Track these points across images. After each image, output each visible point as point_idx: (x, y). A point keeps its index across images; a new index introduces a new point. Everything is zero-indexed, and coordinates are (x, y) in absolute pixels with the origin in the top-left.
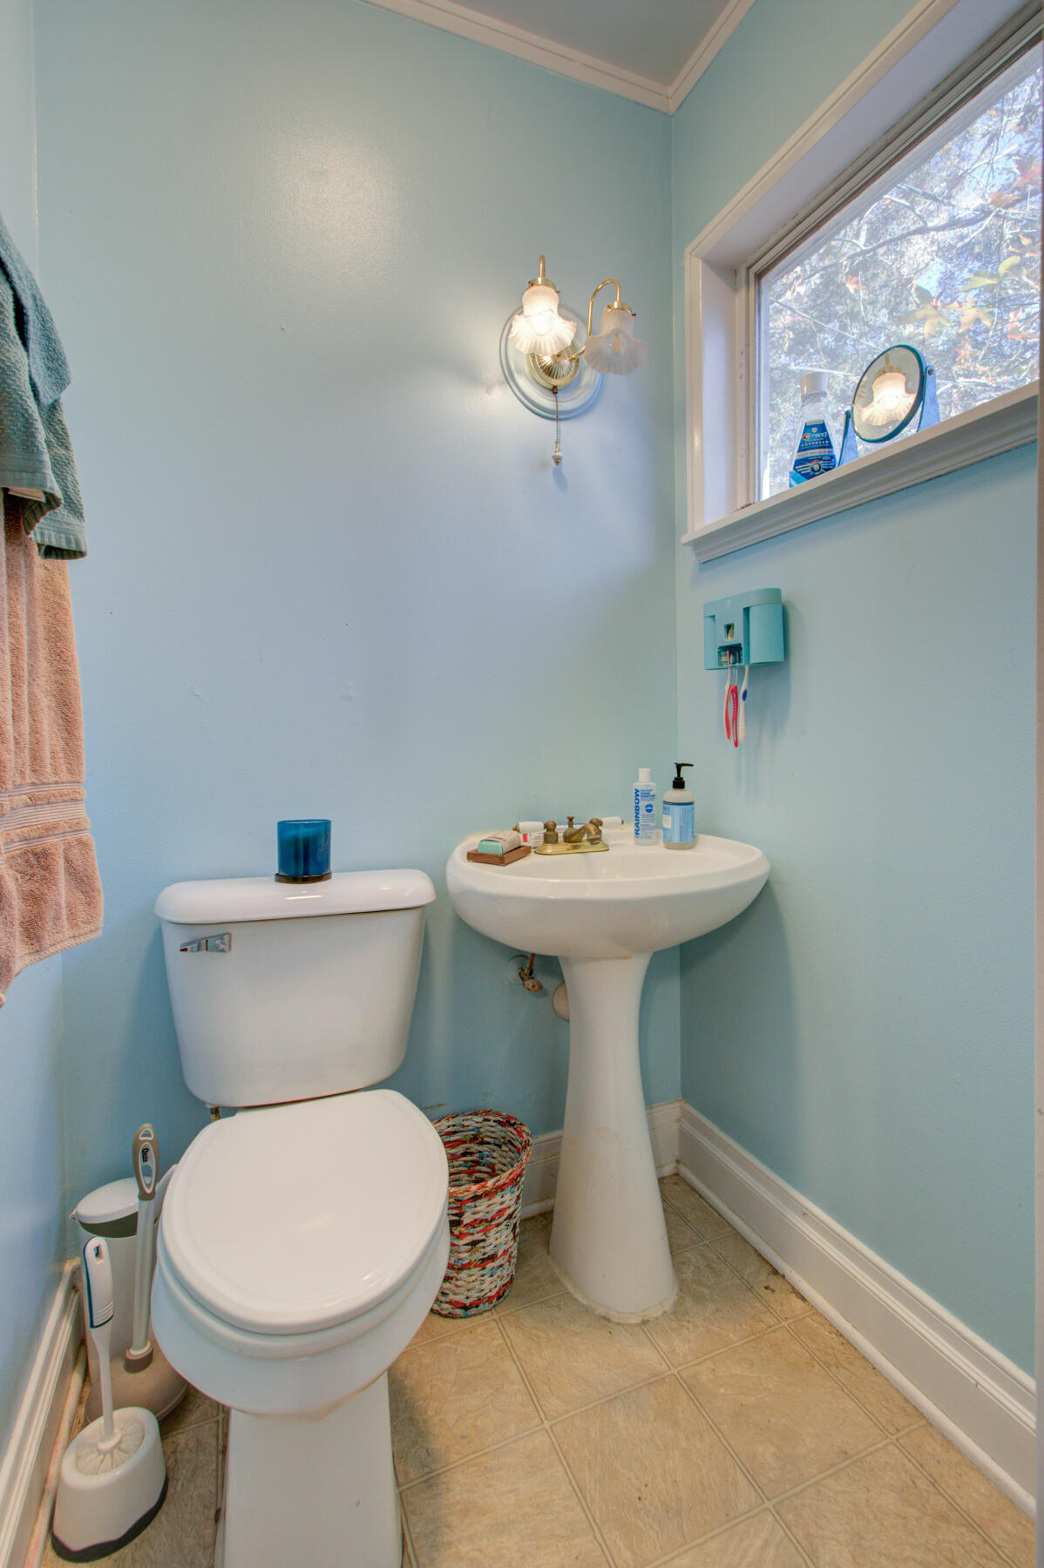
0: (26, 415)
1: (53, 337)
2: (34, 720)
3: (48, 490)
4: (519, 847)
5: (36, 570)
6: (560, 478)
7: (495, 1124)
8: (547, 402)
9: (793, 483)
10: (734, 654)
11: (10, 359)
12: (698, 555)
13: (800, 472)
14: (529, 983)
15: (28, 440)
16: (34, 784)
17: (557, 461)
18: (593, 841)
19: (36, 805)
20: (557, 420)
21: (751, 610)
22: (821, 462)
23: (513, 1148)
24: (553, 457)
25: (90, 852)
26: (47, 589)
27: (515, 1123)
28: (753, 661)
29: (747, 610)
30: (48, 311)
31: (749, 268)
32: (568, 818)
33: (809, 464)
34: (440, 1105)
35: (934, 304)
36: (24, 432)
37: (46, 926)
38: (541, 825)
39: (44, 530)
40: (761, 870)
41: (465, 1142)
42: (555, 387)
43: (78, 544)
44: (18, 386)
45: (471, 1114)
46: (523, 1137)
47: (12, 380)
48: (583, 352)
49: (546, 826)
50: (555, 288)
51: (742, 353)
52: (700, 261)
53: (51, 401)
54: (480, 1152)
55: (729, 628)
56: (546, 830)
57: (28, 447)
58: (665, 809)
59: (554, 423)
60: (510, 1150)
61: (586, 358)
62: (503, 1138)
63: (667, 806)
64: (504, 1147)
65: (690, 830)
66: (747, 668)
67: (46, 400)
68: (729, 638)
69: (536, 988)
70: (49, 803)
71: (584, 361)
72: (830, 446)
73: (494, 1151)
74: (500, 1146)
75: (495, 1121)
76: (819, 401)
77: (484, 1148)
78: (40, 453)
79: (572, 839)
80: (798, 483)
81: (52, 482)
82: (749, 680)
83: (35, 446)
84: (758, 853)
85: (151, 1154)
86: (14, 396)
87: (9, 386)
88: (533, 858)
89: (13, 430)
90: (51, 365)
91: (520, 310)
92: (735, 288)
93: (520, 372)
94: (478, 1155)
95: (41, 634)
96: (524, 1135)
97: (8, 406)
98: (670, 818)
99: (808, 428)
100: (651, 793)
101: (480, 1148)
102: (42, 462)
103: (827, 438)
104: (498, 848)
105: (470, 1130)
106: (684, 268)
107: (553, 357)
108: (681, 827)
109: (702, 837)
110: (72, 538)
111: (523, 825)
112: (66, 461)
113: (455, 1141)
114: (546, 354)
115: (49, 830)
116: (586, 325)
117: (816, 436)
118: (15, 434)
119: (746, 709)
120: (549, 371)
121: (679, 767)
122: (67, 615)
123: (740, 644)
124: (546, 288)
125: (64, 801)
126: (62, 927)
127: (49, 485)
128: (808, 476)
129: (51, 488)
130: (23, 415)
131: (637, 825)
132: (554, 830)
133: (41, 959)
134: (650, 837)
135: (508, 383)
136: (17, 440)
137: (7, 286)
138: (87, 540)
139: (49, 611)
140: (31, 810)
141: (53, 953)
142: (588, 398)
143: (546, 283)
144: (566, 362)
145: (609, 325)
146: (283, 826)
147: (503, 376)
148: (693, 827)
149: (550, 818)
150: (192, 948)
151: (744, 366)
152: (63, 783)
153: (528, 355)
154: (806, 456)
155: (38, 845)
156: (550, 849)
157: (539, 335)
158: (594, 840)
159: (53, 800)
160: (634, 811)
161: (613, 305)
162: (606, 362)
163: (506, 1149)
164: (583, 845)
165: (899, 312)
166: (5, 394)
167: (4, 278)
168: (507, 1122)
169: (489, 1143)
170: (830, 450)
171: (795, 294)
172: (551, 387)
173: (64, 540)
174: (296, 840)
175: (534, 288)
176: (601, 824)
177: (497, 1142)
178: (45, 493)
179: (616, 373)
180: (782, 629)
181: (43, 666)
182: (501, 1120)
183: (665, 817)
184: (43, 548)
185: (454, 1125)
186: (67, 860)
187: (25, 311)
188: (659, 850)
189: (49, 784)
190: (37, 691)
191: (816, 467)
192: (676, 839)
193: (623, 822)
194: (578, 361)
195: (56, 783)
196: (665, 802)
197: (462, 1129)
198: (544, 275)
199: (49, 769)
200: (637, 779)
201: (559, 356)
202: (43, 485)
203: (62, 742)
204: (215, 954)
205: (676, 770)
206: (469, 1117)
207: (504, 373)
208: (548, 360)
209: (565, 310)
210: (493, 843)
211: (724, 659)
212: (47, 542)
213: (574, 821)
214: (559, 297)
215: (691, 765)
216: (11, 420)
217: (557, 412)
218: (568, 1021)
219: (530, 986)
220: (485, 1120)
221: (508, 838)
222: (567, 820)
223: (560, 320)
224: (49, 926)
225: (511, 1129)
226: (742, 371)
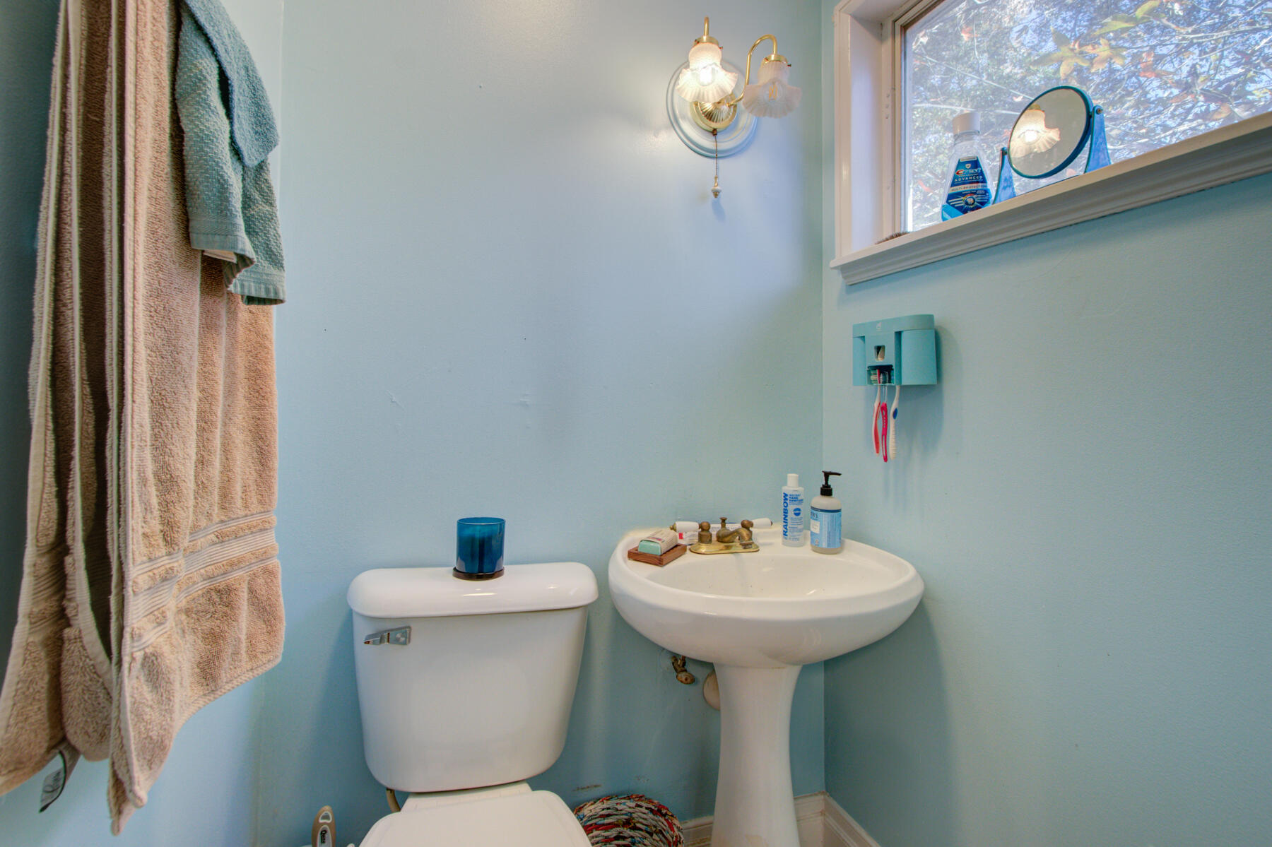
0: (221, 181)
1: (263, 104)
2: (227, 459)
3: (238, 252)
4: (677, 546)
5: (240, 315)
6: (718, 211)
7: (646, 811)
8: (707, 142)
9: (946, 216)
10: (883, 373)
11: (209, 128)
12: (845, 278)
13: (953, 206)
14: (683, 676)
15: (221, 205)
16: (222, 521)
17: (716, 194)
18: (745, 546)
19: (223, 542)
20: (716, 158)
21: (903, 335)
22: (975, 196)
23: (663, 839)
24: (712, 190)
25: (274, 579)
26: (250, 331)
27: (666, 814)
28: (905, 382)
29: (899, 334)
30: (260, 80)
31: (895, 21)
32: (721, 519)
33: (962, 198)
34: (595, 786)
35: (1071, 47)
36: (219, 197)
37: (223, 664)
38: (696, 525)
39: (240, 283)
40: (915, 592)
41: (617, 826)
42: (715, 130)
43: (276, 293)
44: (215, 153)
45: (624, 798)
46: (674, 832)
47: (210, 148)
48: (741, 99)
49: (701, 527)
50: (718, 45)
51: (888, 97)
52: (849, 17)
53: (256, 163)
54: (632, 837)
55: (879, 349)
56: (700, 530)
57: (222, 212)
58: (813, 514)
59: (714, 161)
60: (661, 840)
61: (744, 104)
62: (655, 826)
63: (815, 512)
64: (655, 836)
65: (837, 537)
66: (898, 388)
67: (251, 160)
68: (879, 358)
69: (689, 680)
70: (236, 537)
71: (741, 105)
72: (984, 181)
73: (645, 838)
74: (651, 834)
75: (647, 808)
76: (971, 139)
77: (636, 834)
78: (232, 216)
79: (725, 539)
80: (952, 217)
81: (244, 243)
82: (900, 399)
83: (229, 210)
84: (912, 571)
85: (329, 836)
86: (210, 163)
87: (207, 153)
88: (688, 558)
89: (208, 195)
90: (259, 129)
91: (686, 65)
92: (881, 38)
93: (684, 117)
94: (630, 839)
95: (241, 373)
96: (675, 829)
97: (204, 173)
98: (818, 524)
99: (961, 164)
100: (800, 498)
101: (632, 833)
102: (234, 225)
103: (982, 173)
104: (657, 548)
105: (622, 815)
106: (833, 23)
107: (714, 104)
108: (829, 533)
109: (848, 542)
110: (271, 287)
111: (679, 525)
112: (270, 217)
113: (609, 824)
114: (708, 102)
115: (234, 565)
116: (745, 76)
117: (971, 171)
118: (210, 199)
119: (896, 426)
120: (710, 116)
121: (827, 475)
122: (268, 353)
123: (891, 366)
124: (710, 45)
125: (252, 533)
126: (240, 661)
127: (240, 246)
128: (964, 211)
129: (242, 250)
130: (219, 180)
131: (785, 527)
132: (708, 530)
133: (215, 698)
134: (798, 539)
135: (674, 127)
136: (212, 205)
137: (213, 59)
138: (285, 288)
139: (251, 351)
140: (218, 547)
141: (229, 690)
142: (744, 138)
143: (711, 40)
144: (725, 108)
145: (766, 74)
146: (463, 524)
147: (669, 123)
148: (840, 534)
149: (704, 519)
150: (374, 641)
151: (890, 107)
152: (252, 515)
153: (691, 103)
154: (959, 191)
155: (221, 582)
156: (704, 548)
157: (703, 86)
158: (748, 545)
159: (241, 534)
160: (783, 514)
161: (770, 57)
162: (762, 107)
163: (658, 839)
164: (735, 545)
165: (1000, 55)
166: (202, 161)
167: (210, 52)
168: (658, 811)
169: (640, 829)
170: (984, 184)
171: (919, 43)
172: (712, 130)
173: (263, 290)
174: (472, 539)
175: (698, 46)
176: (752, 525)
177: (649, 829)
178: (236, 254)
179: (771, 116)
180: (935, 354)
181: (241, 402)
182: (653, 807)
183: (812, 522)
184: (245, 297)
185: (608, 809)
186: (251, 591)
187: (229, 82)
188: (805, 552)
189: (238, 518)
190: (233, 429)
191: (970, 200)
192: (824, 545)
193: (772, 523)
194: (735, 106)
195: (246, 516)
196: (813, 508)
197: (615, 813)
198: (708, 34)
199: (239, 503)
200: (785, 484)
201: (719, 103)
202: (234, 246)
203: (255, 474)
204: (397, 646)
205: (824, 478)
206: (623, 801)
207: (670, 119)
208: (709, 106)
209: (726, 64)
210: (652, 544)
211: (873, 377)
212: (247, 293)
213: (726, 521)
214: (722, 52)
215: (839, 474)
216: (207, 186)
217: (716, 151)
218: (719, 710)
219: (683, 679)
220: (638, 806)
221: (667, 536)
222: (721, 521)
223: (723, 72)
224: (226, 665)
225: (662, 819)
226: (889, 111)
